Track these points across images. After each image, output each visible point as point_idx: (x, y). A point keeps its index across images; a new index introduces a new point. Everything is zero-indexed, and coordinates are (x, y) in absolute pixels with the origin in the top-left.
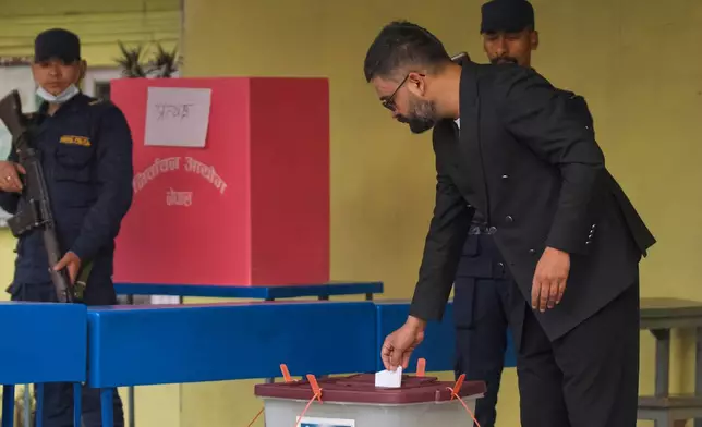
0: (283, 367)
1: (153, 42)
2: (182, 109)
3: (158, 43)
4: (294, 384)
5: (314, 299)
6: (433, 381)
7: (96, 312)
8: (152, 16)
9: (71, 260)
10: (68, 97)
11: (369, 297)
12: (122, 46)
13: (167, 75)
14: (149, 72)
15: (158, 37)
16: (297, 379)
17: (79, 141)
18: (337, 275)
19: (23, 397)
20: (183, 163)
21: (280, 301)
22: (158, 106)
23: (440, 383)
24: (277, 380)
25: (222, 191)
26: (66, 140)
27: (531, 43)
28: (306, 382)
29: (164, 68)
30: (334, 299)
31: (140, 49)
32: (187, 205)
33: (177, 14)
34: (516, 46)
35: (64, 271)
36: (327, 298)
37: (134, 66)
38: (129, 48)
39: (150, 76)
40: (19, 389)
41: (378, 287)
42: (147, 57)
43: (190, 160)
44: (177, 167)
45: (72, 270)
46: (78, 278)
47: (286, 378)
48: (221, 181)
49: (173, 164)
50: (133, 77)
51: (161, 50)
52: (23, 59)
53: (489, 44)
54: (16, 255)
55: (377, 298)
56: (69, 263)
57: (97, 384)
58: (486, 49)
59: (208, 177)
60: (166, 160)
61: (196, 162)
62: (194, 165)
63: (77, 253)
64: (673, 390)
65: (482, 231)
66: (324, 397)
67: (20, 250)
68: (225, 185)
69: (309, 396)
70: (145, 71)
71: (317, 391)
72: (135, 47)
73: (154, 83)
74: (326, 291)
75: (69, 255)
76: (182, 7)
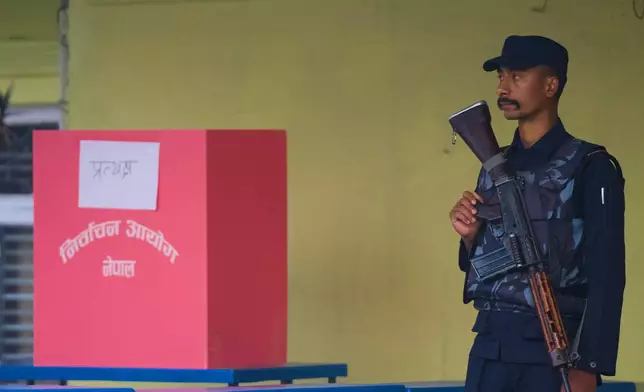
2: (123, 165)
11: (332, 380)
20: (124, 227)
22: (93, 163)
25: (172, 260)
32: (128, 276)
36: (290, 383)
41: (342, 370)
43: (133, 224)
44: (117, 232)
48: (171, 248)
49: (112, 229)
55: (341, 382)
59: (155, 244)
60: (103, 225)
61: (140, 226)
62: (137, 230)
65: (492, 306)
68: (176, 253)
73: (87, 136)
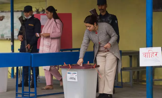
0: (65, 63)
1: (41, 7)
2: (46, 19)
3: (42, 7)
4: (66, 66)
5: (70, 51)
6: (90, 65)
7: (32, 54)
8: (41, 3)
9: (29, 46)
10: (29, 18)
12: (36, 8)
13: (44, 13)
14: (41, 12)
15: (42, 6)
16: (67, 65)
17: (32, 25)
18: (74, 47)
19: (20, 69)
21: (64, 52)
22: (42, 18)
23: (92, 65)
24: (64, 65)
26: (29, 25)
27: (106, 7)
28: (68, 66)
29: (43, 12)
30: (73, 51)
31: (39, 8)
33: (45, 2)
34: (103, 7)
35: (28, 47)
36: (72, 51)
37: (38, 12)
38: (37, 8)
39: (41, 13)
40: (19, 67)
42: (40, 10)
45: (29, 47)
46: (30, 48)
47: (65, 65)
50: (38, 13)
51: (43, 9)
52: (19, 11)
53: (99, 7)
54: (21, 44)
56: (28, 46)
57: (32, 66)
58: (98, 8)
63: (30, 44)
64: (133, 66)
66: (72, 68)
67: (21, 43)
69: (69, 68)
70: (40, 12)
71: (70, 67)
72: (38, 8)
73: (41, 15)
74: (72, 50)
75: (29, 45)
76: (46, 1)
